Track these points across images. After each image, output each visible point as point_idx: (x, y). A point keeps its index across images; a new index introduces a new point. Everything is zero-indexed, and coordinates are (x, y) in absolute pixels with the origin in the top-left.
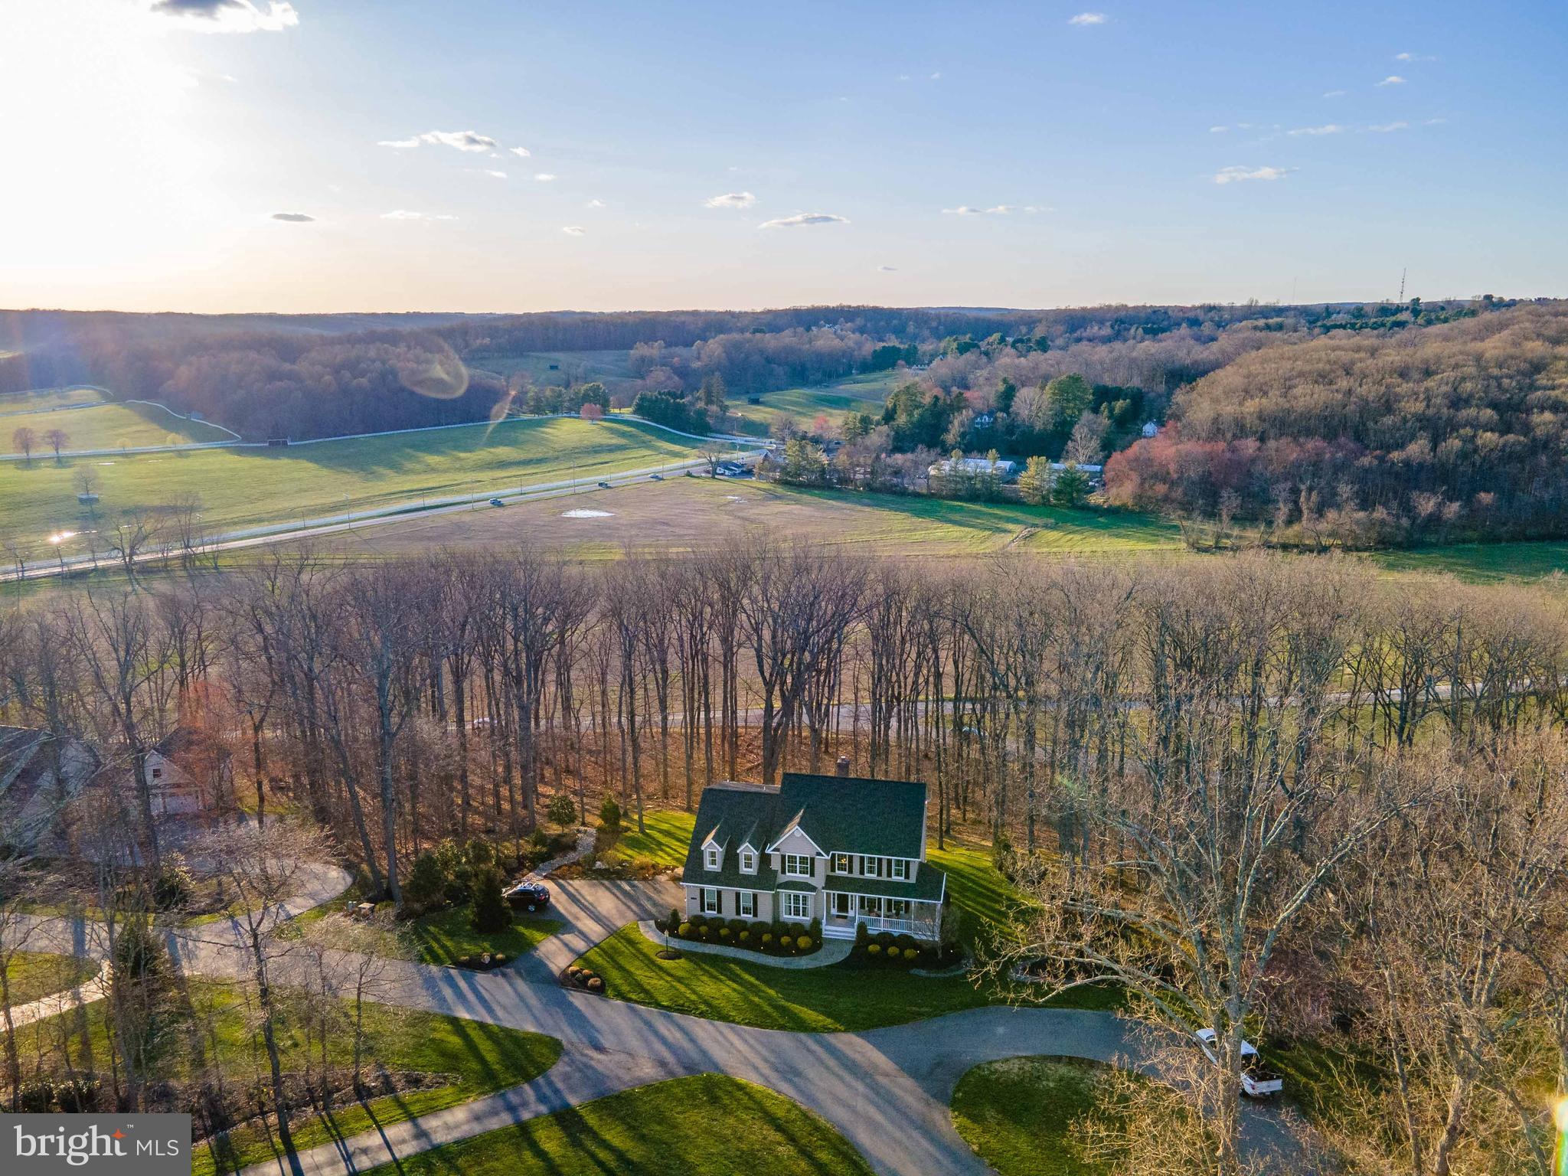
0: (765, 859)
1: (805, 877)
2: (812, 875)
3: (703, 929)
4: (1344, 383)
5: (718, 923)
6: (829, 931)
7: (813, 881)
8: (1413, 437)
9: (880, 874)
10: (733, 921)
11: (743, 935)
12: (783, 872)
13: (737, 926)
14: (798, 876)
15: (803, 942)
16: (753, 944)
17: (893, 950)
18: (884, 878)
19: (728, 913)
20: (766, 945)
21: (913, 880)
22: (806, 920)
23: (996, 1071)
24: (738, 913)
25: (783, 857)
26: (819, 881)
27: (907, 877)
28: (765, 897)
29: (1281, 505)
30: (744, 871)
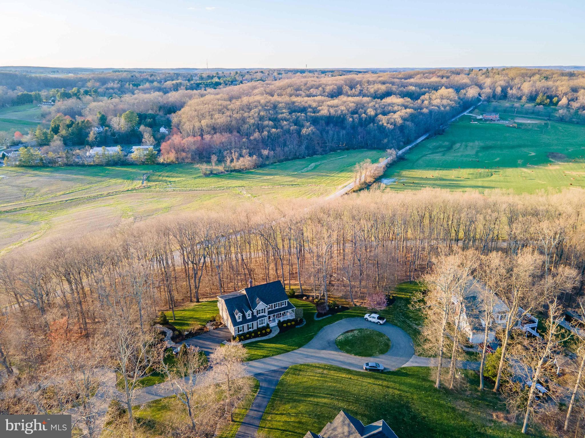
0: (253, 313)
1: (263, 314)
3: (242, 337)
4: (228, 113)
5: (244, 335)
6: (271, 325)
8: (254, 131)
11: (253, 334)
12: (258, 315)
13: (249, 333)
14: (261, 314)
15: (268, 330)
16: (256, 336)
17: (289, 324)
18: (280, 307)
19: (246, 331)
20: (260, 334)
21: (287, 305)
22: (265, 325)
23: (339, 339)
24: (249, 330)
25: (257, 311)
26: (266, 314)
27: (285, 305)
28: (255, 323)
29: (228, 158)
30: (248, 318)
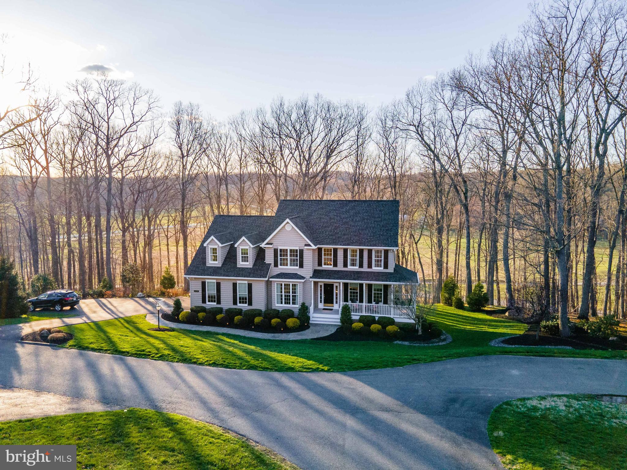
0: (261, 253)
1: (295, 269)
2: (301, 266)
3: (201, 315)
5: (217, 312)
6: (316, 317)
7: (300, 272)
9: (361, 266)
10: (230, 309)
11: (237, 318)
12: (276, 265)
13: (232, 313)
14: (289, 268)
15: (292, 322)
16: (245, 325)
17: (375, 327)
18: (366, 268)
19: (226, 303)
20: (257, 325)
21: (391, 270)
22: (295, 307)
23: (535, 409)
24: (235, 303)
25: (276, 251)
26: (307, 271)
27: (386, 267)
28: (259, 285)
30: (241, 264)
